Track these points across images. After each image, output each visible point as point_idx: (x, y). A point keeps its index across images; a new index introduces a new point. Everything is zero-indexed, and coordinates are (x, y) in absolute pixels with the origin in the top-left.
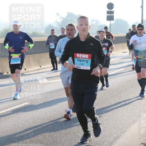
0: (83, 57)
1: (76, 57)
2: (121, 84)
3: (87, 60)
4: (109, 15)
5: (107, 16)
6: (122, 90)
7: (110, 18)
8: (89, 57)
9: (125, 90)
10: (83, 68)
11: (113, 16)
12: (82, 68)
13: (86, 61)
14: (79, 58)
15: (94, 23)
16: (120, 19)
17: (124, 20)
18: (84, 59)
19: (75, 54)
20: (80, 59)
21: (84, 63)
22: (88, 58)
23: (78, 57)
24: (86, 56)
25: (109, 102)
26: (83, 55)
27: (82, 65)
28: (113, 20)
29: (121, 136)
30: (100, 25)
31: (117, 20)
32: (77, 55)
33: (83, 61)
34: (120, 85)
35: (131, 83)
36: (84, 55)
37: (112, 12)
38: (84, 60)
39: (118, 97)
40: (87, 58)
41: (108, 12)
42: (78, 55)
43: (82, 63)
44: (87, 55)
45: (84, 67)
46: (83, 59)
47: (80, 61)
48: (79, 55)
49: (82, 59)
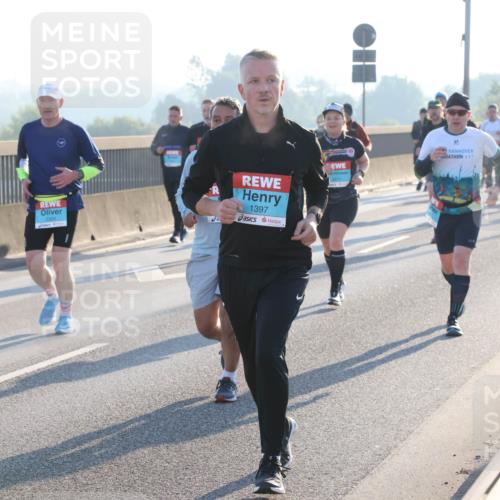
0: (263, 185)
1: (240, 185)
2: (396, 286)
3: (278, 194)
4: (361, 63)
5: (355, 67)
6: (401, 305)
7: (364, 73)
8: (282, 184)
9: (410, 303)
10: (264, 220)
11: (374, 67)
12: (259, 222)
13: (273, 199)
14: (251, 187)
15: (313, 89)
16: (395, 78)
17: (408, 81)
18: (268, 193)
19: (235, 176)
20: (253, 191)
21: (268, 204)
22: (279, 188)
23: (247, 186)
24: (274, 182)
25: (359, 343)
26: (262, 178)
27: (260, 210)
28: (374, 80)
29: (396, 447)
30: (330, 95)
31: (385, 78)
32: (244, 177)
33: (264, 198)
34: (393, 288)
35: (430, 282)
36: (267, 179)
37: (371, 56)
38: (265, 196)
39: (388, 327)
40: (275, 187)
41: (357, 56)
42: (246, 179)
43: (258, 203)
44: (276, 180)
45: (267, 218)
46: (264, 192)
47: (254, 197)
48: (249, 178)
49: (259, 192)
